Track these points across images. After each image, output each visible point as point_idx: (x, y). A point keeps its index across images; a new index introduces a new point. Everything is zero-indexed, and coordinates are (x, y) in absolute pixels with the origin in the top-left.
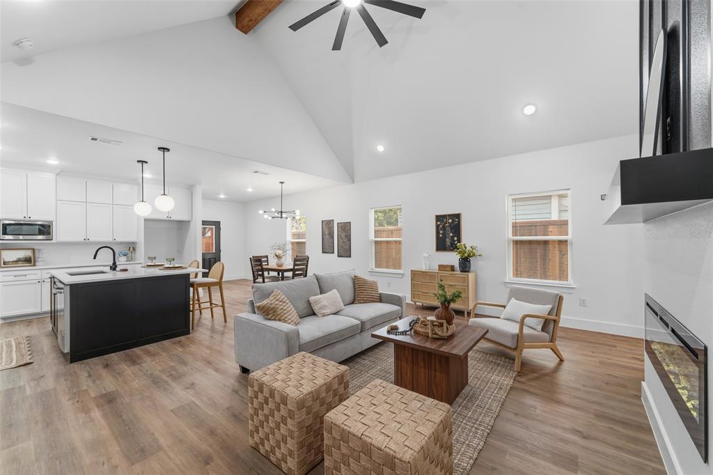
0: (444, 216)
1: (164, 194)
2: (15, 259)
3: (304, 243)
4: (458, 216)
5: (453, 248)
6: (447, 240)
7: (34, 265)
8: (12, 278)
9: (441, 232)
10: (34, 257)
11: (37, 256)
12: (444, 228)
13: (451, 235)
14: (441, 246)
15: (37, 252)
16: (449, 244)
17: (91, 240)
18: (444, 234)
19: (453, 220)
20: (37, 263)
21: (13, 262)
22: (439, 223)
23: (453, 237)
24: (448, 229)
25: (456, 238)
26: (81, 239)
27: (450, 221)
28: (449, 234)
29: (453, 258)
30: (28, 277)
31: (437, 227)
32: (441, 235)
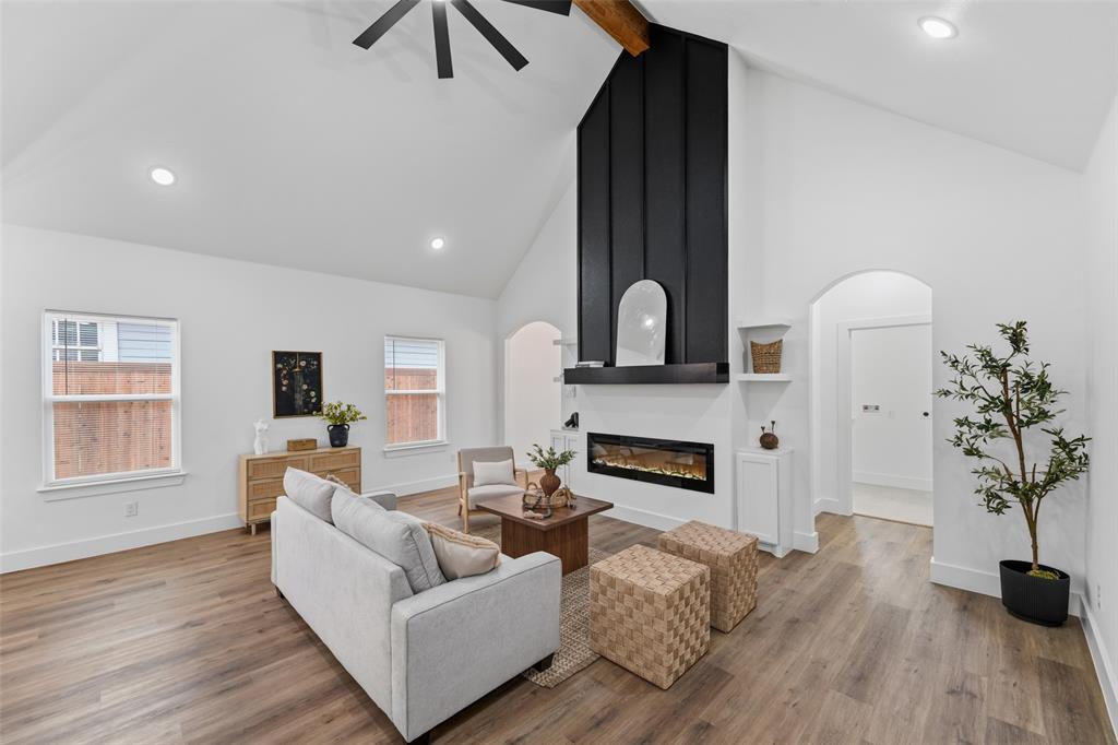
0: (292, 355)
4: (317, 356)
5: (314, 407)
6: (297, 396)
9: (285, 382)
12: (291, 376)
13: (305, 387)
14: (285, 406)
16: (301, 403)
18: (291, 387)
19: (308, 363)
22: (280, 366)
23: (308, 391)
24: (299, 378)
25: (313, 394)
27: (303, 363)
28: (300, 387)
29: (313, 428)
31: (277, 373)
32: (284, 388)
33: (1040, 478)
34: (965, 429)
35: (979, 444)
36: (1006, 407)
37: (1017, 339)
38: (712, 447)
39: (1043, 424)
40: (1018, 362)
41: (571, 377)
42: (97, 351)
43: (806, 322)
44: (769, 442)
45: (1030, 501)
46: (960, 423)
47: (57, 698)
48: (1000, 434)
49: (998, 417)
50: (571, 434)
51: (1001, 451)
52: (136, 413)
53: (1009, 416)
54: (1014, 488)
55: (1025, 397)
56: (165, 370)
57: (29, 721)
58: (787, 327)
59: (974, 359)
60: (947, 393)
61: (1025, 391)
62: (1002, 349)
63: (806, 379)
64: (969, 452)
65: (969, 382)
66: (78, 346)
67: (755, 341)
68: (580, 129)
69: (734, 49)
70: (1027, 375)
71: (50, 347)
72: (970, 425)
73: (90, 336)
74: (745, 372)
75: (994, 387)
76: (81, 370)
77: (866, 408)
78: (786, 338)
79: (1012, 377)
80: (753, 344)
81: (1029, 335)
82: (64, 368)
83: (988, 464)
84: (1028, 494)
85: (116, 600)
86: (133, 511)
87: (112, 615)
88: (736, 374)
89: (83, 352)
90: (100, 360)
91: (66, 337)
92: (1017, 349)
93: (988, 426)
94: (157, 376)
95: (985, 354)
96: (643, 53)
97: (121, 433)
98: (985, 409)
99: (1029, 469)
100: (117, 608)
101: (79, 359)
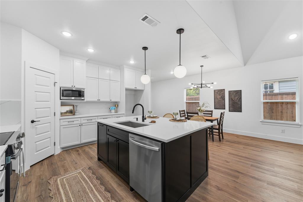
2: (66, 111)
3: (199, 103)
7: (74, 115)
8: (67, 123)
10: (74, 110)
11: (75, 109)
15: (75, 107)
17: (102, 100)
20: (75, 114)
21: (65, 113)
26: (96, 100)
30: (75, 122)
42: (273, 91)
47: (264, 163)
52: (284, 106)
56: (294, 94)
57: (259, 164)
66: (269, 90)
71: (263, 90)
73: (271, 87)
76: (269, 95)
82: (265, 95)
85: (278, 151)
86: (283, 132)
87: (277, 153)
89: (270, 91)
90: (274, 92)
91: (266, 88)
94: (291, 96)
97: (280, 111)
100: (278, 153)
101: (269, 93)
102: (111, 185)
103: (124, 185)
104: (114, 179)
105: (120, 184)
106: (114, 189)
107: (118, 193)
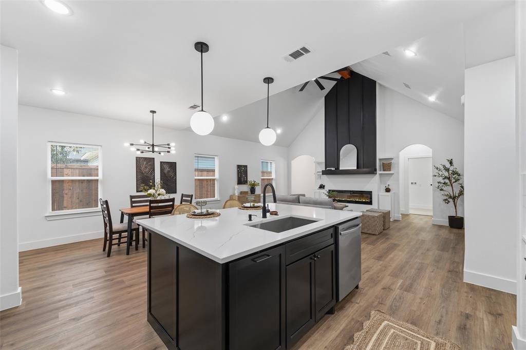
0: (241, 166)
1: (268, 127)
4: (246, 166)
5: (245, 182)
6: (242, 179)
9: (240, 174)
12: (241, 172)
14: (240, 182)
16: (243, 181)
18: (241, 176)
19: (244, 168)
22: (239, 169)
24: (243, 173)
25: (245, 178)
28: (243, 176)
29: (245, 188)
31: (238, 171)
32: (239, 176)
33: (457, 195)
34: (440, 184)
35: (443, 188)
36: (449, 178)
37: (451, 163)
38: (371, 192)
39: (458, 182)
40: (452, 168)
41: (324, 173)
43: (398, 157)
44: (388, 190)
45: (455, 200)
46: (439, 183)
48: (448, 185)
49: (447, 181)
50: (322, 191)
51: (448, 189)
53: (450, 181)
54: (450, 197)
55: (454, 176)
56: (214, 171)
58: (392, 159)
59: (442, 168)
60: (436, 176)
61: (453, 175)
62: (448, 165)
63: (398, 173)
64: (441, 190)
65: (441, 173)
67: (384, 162)
68: (326, 97)
69: (378, 83)
70: (453, 171)
72: (441, 183)
74: (380, 171)
75: (446, 174)
77: (412, 183)
78: (392, 161)
79: (450, 172)
80: (383, 163)
81: (454, 162)
83: (446, 193)
84: (454, 198)
88: (378, 172)
92: (451, 165)
93: (445, 183)
94: (212, 172)
95: (444, 166)
96: (349, 78)
98: (444, 179)
99: (454, 193)
102: (333, 341)
103: (325, 323)
104: (316, 340)
105: (325, 327)
106: (341, 332)
107: (347, 326)
